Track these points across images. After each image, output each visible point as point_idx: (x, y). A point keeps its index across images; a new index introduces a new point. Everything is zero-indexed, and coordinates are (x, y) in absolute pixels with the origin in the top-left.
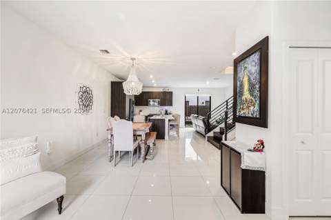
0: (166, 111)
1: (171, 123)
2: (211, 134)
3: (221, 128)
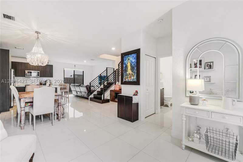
2: (92, 96)
3: (97, 91)
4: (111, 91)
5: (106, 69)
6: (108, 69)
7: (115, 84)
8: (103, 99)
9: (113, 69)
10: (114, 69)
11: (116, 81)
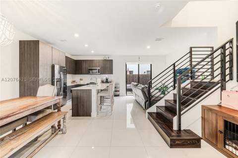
0: (107, 79)
1: (100, 94)
2: (153, 109)
3: (166, 101)
4: (205, 109)
5: (188, 51)
6: (193, 49)
7: (223, 88)
8: (175, 128)
9: (210, 49)
10: (213, 48)
11: (227, 78)
